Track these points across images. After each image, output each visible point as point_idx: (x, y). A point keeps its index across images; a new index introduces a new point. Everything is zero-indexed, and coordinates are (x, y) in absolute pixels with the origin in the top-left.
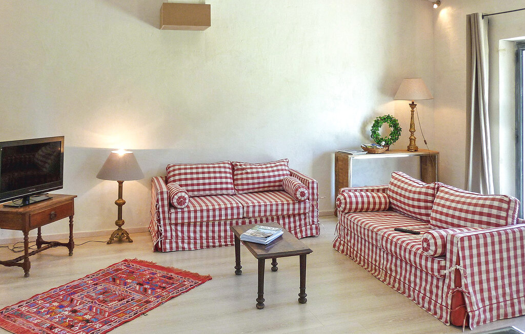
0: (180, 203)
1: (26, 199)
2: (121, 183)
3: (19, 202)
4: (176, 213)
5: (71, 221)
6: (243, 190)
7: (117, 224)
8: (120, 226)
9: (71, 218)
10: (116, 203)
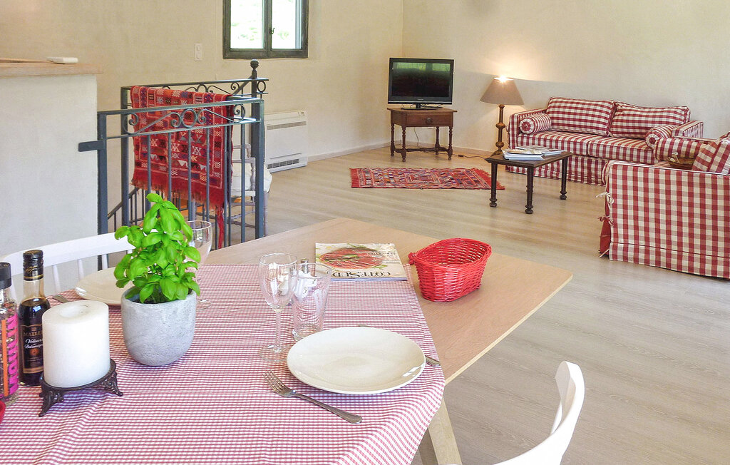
0: (524, 128)
1: (418, 105)
2: (502, 108)
3: (414, 106)
4: (522, 137)
5: (451, 132)
6: (617, 133)
7: (497, 145)
8: (500, 147)
9: (451, 129)
10: (497, 126)
